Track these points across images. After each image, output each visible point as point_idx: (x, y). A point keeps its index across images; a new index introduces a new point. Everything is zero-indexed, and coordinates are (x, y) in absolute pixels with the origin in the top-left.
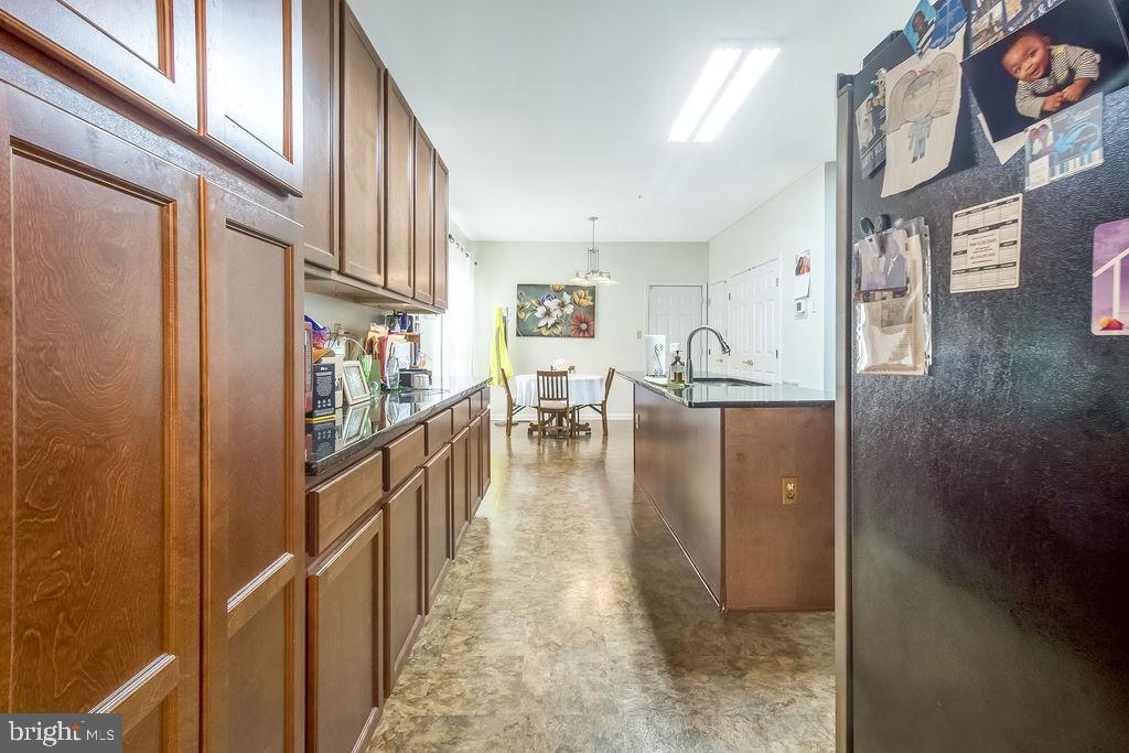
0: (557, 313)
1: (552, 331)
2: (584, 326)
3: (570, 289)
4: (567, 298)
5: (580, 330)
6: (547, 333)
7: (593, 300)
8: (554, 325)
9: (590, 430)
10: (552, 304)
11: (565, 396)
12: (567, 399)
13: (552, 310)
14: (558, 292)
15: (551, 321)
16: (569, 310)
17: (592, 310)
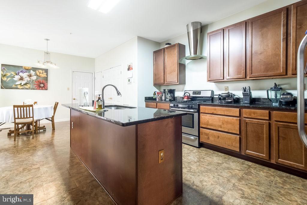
0: (27, 79)
1: (24, 86)
2: (42, 85)
3: (35, 69)
4: (32, 73)
5: (40, 87)
6: (22, 87)
7: (47, 75)
8: (26, 84)
9: (45, 129)
10: (25, 75)
11: (31, 116)
12: (33, 117)
13: (24, 77)
14: (28, 70)
15: (23, 82)
16: (34, 78)
17: (46, 79)
